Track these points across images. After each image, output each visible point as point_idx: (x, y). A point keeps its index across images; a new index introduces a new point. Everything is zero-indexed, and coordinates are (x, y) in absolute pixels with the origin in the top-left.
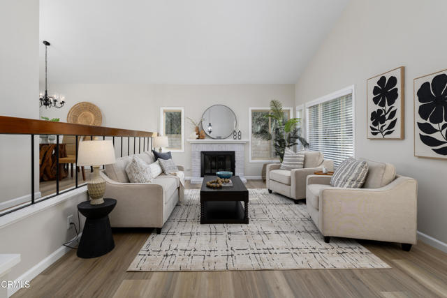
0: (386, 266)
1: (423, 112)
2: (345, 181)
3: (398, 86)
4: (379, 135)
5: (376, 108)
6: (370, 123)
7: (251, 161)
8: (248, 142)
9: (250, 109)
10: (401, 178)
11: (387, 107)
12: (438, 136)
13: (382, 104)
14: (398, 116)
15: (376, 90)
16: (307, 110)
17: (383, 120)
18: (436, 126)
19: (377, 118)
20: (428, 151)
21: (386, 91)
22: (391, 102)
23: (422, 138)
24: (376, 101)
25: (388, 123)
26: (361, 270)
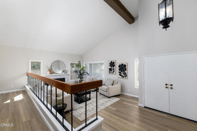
0: (120, 99)
1: (120, 70)
2: (110, 84)
3: (115, 64)
4: (111, 73)
5: (110, 67)
6: (109, 71)
7: (70, 81)
8: (69, 74)
9: (70, 63)
10: (118, 82)
11: (113, 68)
12: (122, 74)
13: (112, 67)
14: (115, 70)
15: (110, 64)
16: (88, 65)
17: (112, 70)
18: (122, 73)
19: (110, 70)
20: (120, 77)
21: (112, 64)
22: (114, 67)
23: (120, 75)
24: (110, 66)
25: (113, 71)
26: (118, 101)
